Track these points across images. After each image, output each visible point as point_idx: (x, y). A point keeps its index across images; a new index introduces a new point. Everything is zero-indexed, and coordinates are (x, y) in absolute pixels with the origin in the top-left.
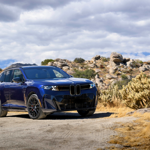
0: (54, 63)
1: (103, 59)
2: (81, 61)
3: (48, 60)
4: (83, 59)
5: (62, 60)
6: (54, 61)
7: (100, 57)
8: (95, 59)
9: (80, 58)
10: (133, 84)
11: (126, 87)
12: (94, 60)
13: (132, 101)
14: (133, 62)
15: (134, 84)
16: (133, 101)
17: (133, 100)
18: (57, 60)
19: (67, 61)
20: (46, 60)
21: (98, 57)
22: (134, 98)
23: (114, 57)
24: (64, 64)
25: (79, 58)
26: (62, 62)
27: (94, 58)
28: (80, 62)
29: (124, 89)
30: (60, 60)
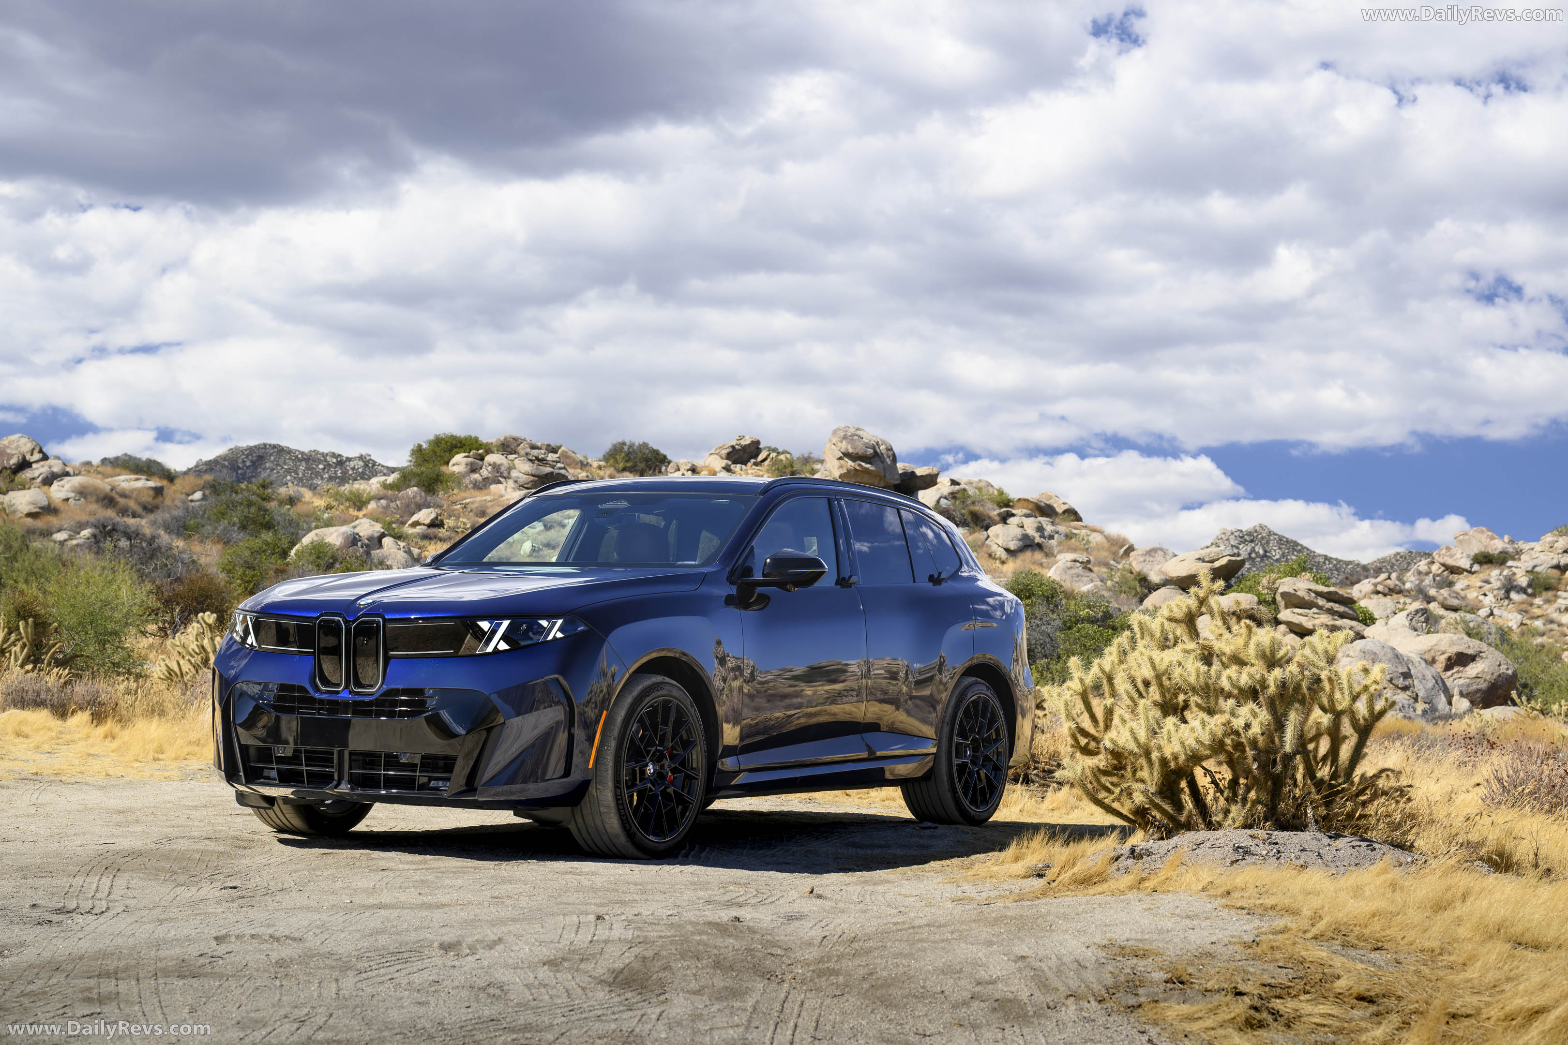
0: (490, 458)
1: (775, 462)
2: (647, 460)
3: (453, 437)
4: (656, 452)
5: (533, 447)
6: (488, 451)
7: (758, 451)
8: (729, 456)
9: (645, 445)
10: (1151, 659)
11: (1095, 669)
12: (724, 462)
13: (1128, 773)
14: (953, 496)
15: (1157, 655)
16: (1144, 774)
17: (1143, 761)
18: (508, 447)
19: (565, 455)
20: (438, 442)
21: (744, 448)
22: (1147, 753)
23: (847, 455)
24: (548, 470)
25: (638, 441)
26: (542, 461)
27: (724, 452)
28: (642, 466)
29: (1074, 684)
30: (523, 449)
